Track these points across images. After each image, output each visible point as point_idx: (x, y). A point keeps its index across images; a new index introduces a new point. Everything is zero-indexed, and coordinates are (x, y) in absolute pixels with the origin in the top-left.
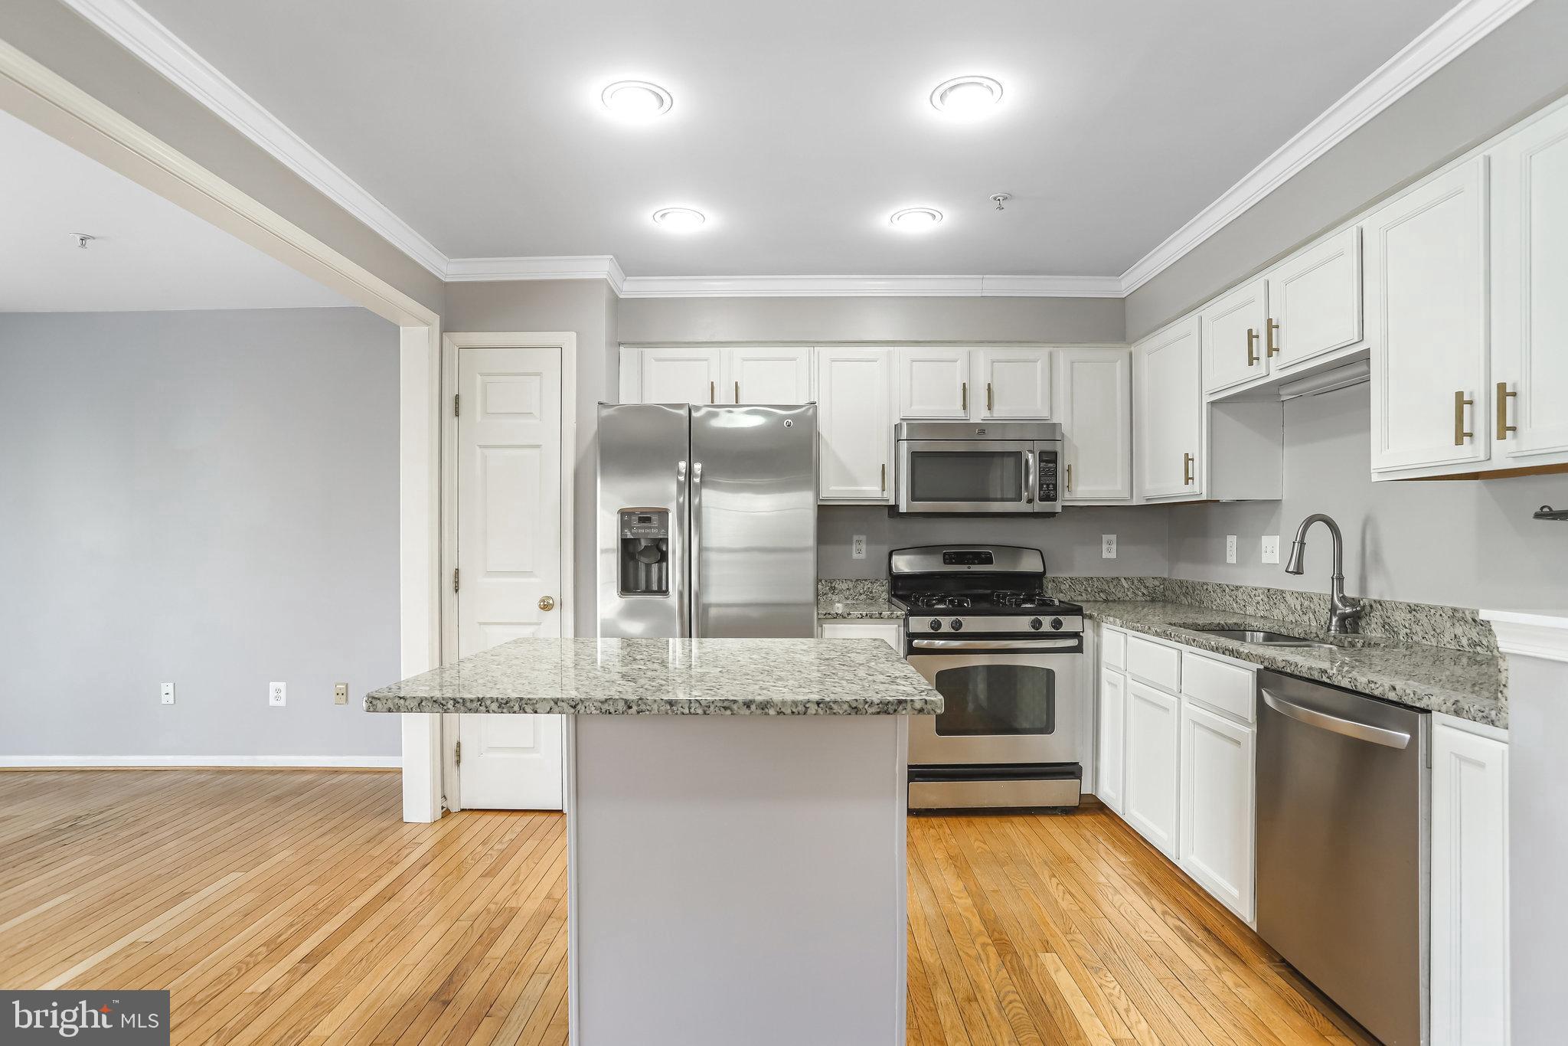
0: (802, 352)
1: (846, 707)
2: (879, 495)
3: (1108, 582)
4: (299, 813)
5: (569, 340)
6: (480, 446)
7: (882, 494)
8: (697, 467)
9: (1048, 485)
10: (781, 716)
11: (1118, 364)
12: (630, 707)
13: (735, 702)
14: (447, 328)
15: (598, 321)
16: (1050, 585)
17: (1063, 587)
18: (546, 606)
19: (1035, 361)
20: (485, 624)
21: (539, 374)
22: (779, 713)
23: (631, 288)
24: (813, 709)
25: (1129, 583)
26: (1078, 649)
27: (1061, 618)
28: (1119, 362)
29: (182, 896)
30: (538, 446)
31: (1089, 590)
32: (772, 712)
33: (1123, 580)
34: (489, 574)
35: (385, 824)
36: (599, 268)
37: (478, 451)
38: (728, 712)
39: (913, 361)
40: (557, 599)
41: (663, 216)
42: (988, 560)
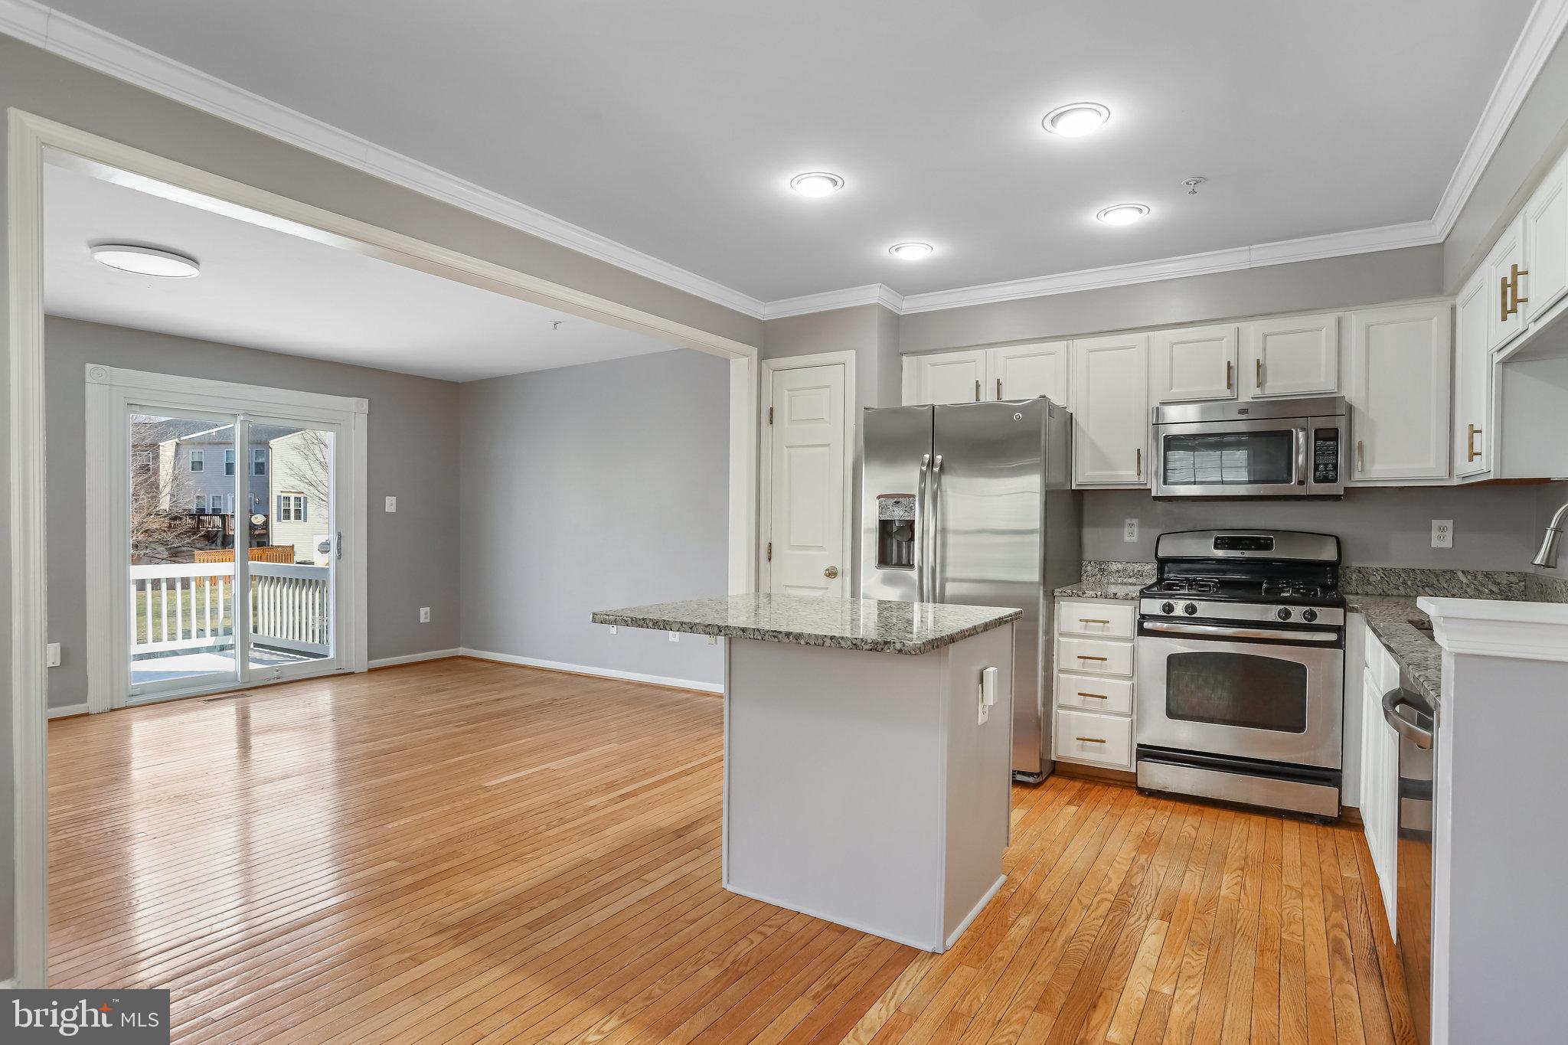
0: (1059, 346)
1: (849, 643)
2: (1135, 479)
3: (1436, 575)
4: (669, 716)
5: (849, 356)
6: (787, 447)
7: (1139, 478)
8: (939, 458)
9: (1326, 465)
10: (808, 646)
11: (1435, 320)
12: (721, 631)
13: (780, 632)
14: (764, 356)
15: (873, 340)
16: (1354, 575)
17: (1372, 578)
18: (832, 574)
19: (1320, 330)
20: (788, 586)
21: (828, 387)
22: (807, 643)
23: (908, 306)
24: (828, 642)
25: (1470, 577)
26: (1339, 644)
27: (1316, 609)
28: (1436, 318)
29: (582, 750)
30: (828, 445)
31: (1409, 583)
32: (802, 642)
33: (1460, 574)
34: (793, 547)
35: (715, 731)
36: (873, 295)
37: (786, 449)
38: (776, 640)
39: (1173, 344)
40: (839, 569)
41: (897, 250)
42: (1268, 545)
